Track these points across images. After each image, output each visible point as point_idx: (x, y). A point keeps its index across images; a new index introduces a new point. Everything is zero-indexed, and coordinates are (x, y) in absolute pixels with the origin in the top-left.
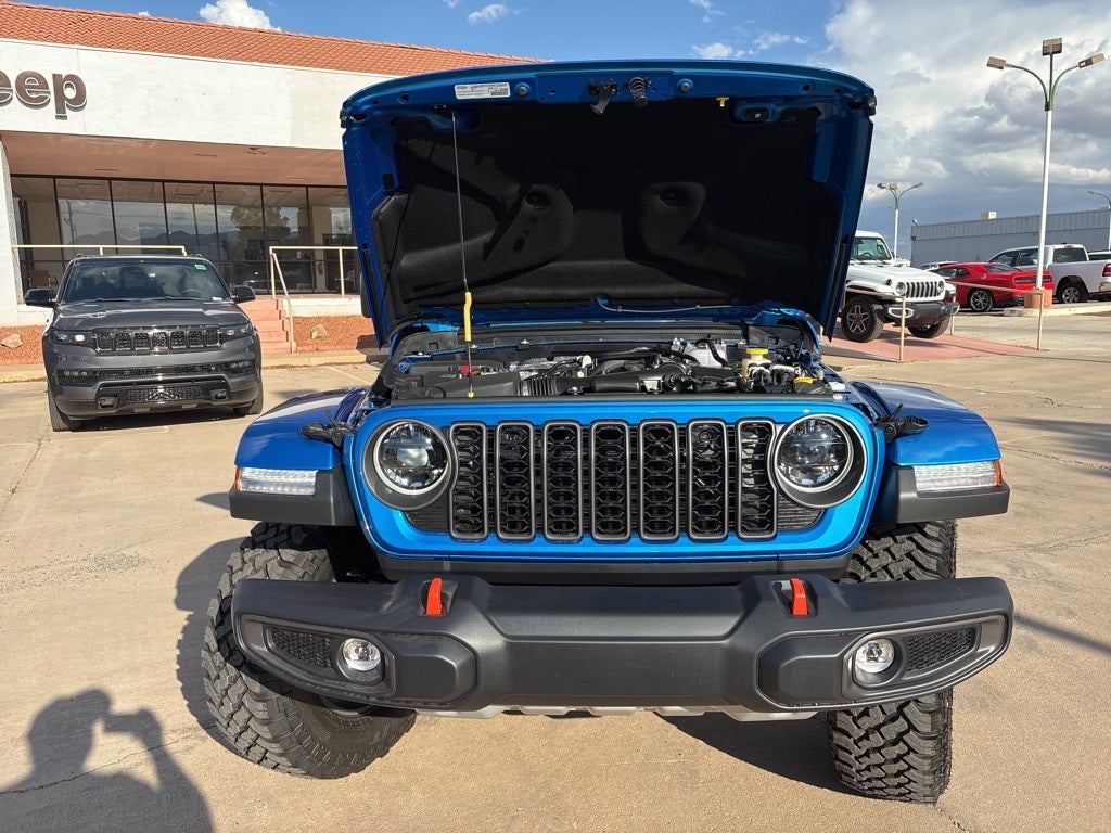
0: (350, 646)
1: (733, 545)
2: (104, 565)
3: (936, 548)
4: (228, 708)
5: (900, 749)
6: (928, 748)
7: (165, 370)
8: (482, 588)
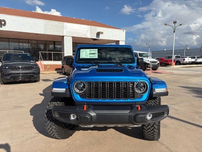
0: (72, 115)
1: (129, 100)
2: (16, 107)
3: (158, 101)
4: (49, 127)
5: (153, 131)
6: (157, 131)
7: (22, 74)
8: (92, 106)
